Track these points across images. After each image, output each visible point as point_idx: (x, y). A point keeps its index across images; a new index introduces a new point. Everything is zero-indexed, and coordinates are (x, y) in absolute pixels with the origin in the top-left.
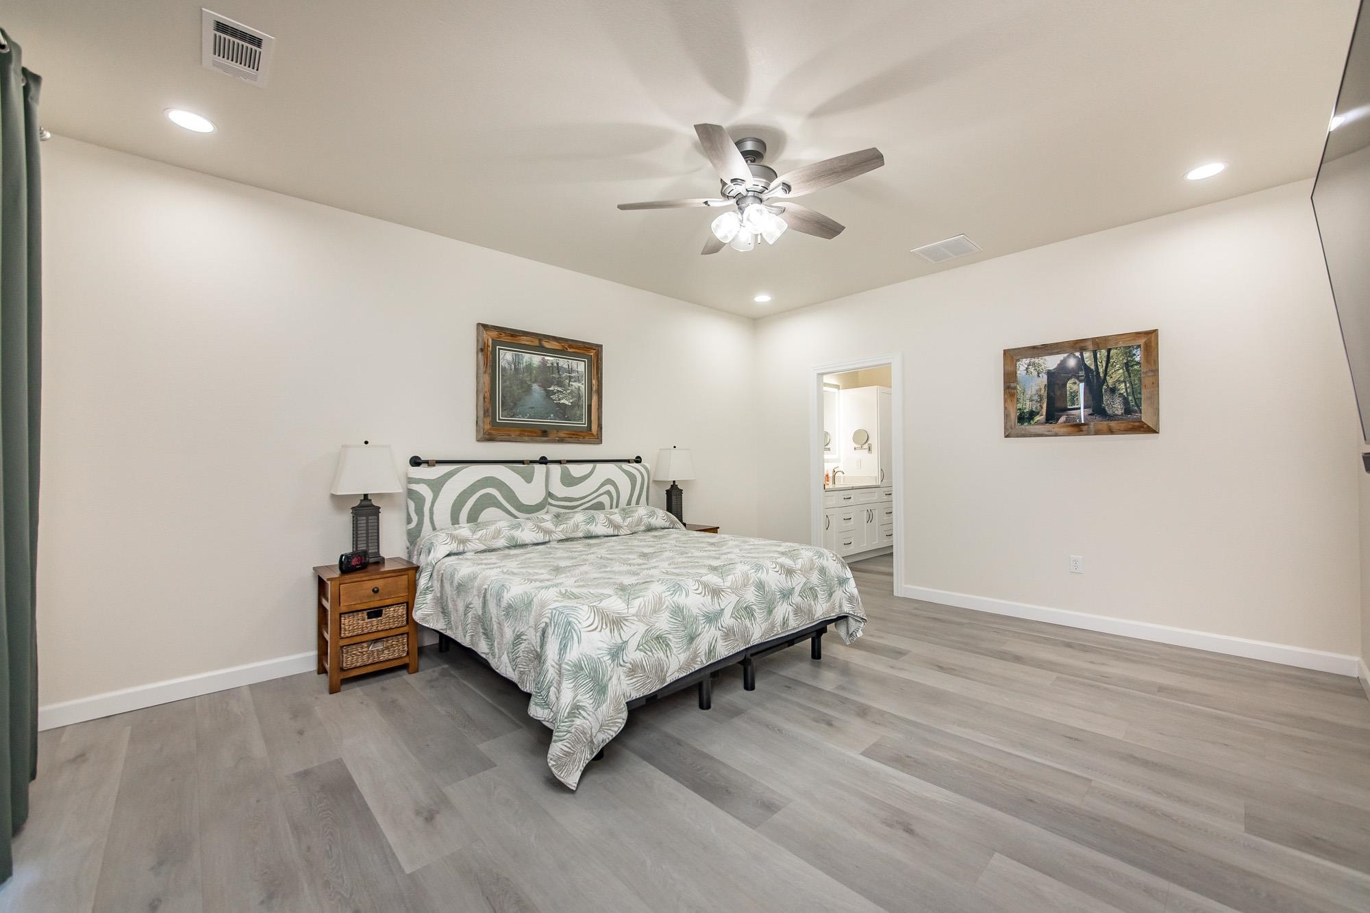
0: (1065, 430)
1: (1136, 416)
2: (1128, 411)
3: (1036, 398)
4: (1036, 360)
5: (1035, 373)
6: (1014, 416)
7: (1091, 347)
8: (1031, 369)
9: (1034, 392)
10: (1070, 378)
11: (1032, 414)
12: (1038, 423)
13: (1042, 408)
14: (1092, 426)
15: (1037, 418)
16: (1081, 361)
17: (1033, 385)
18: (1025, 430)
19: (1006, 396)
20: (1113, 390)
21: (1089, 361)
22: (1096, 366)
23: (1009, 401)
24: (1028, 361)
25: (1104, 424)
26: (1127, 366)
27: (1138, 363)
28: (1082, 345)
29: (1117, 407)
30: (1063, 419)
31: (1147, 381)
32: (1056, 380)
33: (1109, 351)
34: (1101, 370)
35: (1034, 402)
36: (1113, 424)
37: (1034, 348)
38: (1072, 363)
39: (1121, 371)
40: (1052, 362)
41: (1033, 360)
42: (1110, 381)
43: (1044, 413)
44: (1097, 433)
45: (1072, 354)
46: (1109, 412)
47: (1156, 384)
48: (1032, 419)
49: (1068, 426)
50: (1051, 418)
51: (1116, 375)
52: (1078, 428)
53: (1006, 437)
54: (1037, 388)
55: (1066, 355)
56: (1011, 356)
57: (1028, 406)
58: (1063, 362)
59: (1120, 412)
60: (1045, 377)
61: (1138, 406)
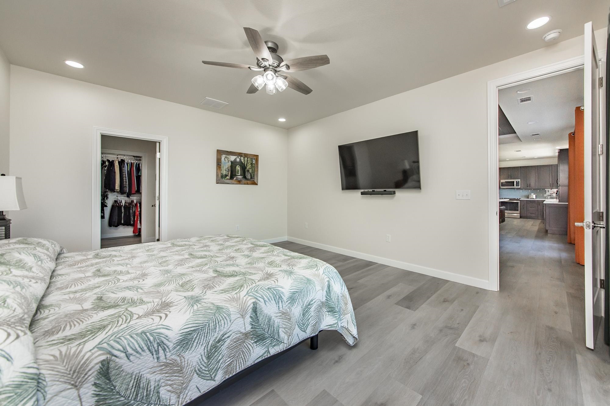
0: (236, 182)
1: (253, 179)
2: (251, 178)
3: (227, 170)
4: (228, 156)
5: (227, 161)
6: (220, 176)
7: (243, 156)
8: (226, 159)
9: (227, 168)
10: (237, 165)
11: (226, 176)
12: (227, 179)
13: (229, 174)
14: (243, 182)
15: (227, 177)
16: (240, 160)
17: (226, 166)
18: (224, 181)
19: (217, 168)
20: (248, 171)
21: (242, 161)
22: (244, 162)
23: (218, 170)
24: (225, 156)
25: (246, 181)
26: (252, 164)
27: (254, 164)
28: (241, 154)
29: (249, 177)
30: (235, 179)
31: (256, 170)
32: (234, 164)
33: (248, 158)
34: (245, 164)
35: (226, 171)
36: (248, 181)
37: (227, 152)
38: (238, 160)
39: (250, 165)
40: (233, 158)
41: (227, 156)
42: (248, 168)
43: (230, 176)
44: (245, 184)
45: (238, 157)
46: (247, 178)
47: (258, 171)
48: (226, 177)
49: (236, 181)
50: (232, 178)
51: (249, 166)
52: (239, 182)
53: (217, 183)
54: (228, 166)
55: (236, 157)
56: (220, 153)
57: (224, 173)
58: (235, 159)
59: (250, 178)
60: (230, 163)
61: (254, 176)
